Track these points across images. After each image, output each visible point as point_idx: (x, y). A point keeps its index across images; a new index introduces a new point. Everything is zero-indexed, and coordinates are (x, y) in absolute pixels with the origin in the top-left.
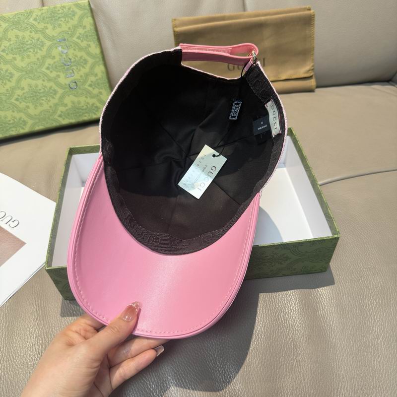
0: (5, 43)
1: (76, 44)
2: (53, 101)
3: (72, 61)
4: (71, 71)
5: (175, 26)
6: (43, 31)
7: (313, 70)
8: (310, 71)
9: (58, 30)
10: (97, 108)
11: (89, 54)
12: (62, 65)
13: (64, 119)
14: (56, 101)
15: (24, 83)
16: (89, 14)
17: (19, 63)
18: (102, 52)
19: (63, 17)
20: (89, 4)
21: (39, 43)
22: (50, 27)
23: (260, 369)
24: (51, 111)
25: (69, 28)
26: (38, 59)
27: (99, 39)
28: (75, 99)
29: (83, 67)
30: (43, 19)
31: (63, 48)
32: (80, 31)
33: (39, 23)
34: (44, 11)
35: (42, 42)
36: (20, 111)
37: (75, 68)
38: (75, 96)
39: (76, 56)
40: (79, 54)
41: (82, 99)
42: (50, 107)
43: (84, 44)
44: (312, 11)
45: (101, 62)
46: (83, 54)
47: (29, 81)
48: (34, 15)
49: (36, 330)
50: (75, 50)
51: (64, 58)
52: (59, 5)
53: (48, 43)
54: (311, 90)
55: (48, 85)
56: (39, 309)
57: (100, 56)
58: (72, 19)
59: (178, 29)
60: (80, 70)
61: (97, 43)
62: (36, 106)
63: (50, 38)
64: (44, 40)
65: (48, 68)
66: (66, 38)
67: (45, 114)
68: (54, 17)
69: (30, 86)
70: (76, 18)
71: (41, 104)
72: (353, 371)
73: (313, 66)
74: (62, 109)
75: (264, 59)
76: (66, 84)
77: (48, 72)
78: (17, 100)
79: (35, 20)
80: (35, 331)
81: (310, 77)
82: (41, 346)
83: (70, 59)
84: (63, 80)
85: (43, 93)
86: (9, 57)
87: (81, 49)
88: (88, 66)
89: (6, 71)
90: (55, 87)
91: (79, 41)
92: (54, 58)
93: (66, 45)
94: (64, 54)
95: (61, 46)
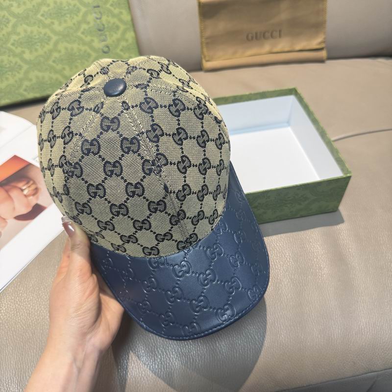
0: (44, 9)
1: (109, 11)
3: (106, 26)
4: (104, 37)
7: (324, 42)
8: (322, 44)
11: (121, 20)
12: (96, 30)
15: (61, 46)
17: (57, 27)
18: (132, 20)
21: (75, 9)
27: (129, 7)
29: (116, 33)
31: (98, 15)
35: (78, 8)
36: (56, 72)
37: (107, 33)
39: (109, 22)
40: (112, 20)
43: (116, 11)
45: (132, 28)
46: (115, 20)
47: (65, 44)
50: (108, 16)
51: (98, 25)
53: (83, 9)
54: (321, 61)
55: (83, 48)
57: (131, 23)
59: (203, 1)
60: (112, 36)
61: (128, 10)
63: (85, 5)
64: (80, 6)
65: (83, 33)
66: (100, 5)
69: (66, 49)
73: (325, 39)
75: (280, 31)
76: (99, 48)
77: (83, 36)
78: (54, 61)
81: (322, 49)
83: (103, 25)
84: (98, 44)
85: (78, 56)
86: (48, 21)
87: (114, 16)
88: (120, 32)
89: (45, 34)
90: (89, 51)
91: (112, 8)
92: (88, 23)
93: (100, 12)
94: (98, 21)
95: (95, 13)
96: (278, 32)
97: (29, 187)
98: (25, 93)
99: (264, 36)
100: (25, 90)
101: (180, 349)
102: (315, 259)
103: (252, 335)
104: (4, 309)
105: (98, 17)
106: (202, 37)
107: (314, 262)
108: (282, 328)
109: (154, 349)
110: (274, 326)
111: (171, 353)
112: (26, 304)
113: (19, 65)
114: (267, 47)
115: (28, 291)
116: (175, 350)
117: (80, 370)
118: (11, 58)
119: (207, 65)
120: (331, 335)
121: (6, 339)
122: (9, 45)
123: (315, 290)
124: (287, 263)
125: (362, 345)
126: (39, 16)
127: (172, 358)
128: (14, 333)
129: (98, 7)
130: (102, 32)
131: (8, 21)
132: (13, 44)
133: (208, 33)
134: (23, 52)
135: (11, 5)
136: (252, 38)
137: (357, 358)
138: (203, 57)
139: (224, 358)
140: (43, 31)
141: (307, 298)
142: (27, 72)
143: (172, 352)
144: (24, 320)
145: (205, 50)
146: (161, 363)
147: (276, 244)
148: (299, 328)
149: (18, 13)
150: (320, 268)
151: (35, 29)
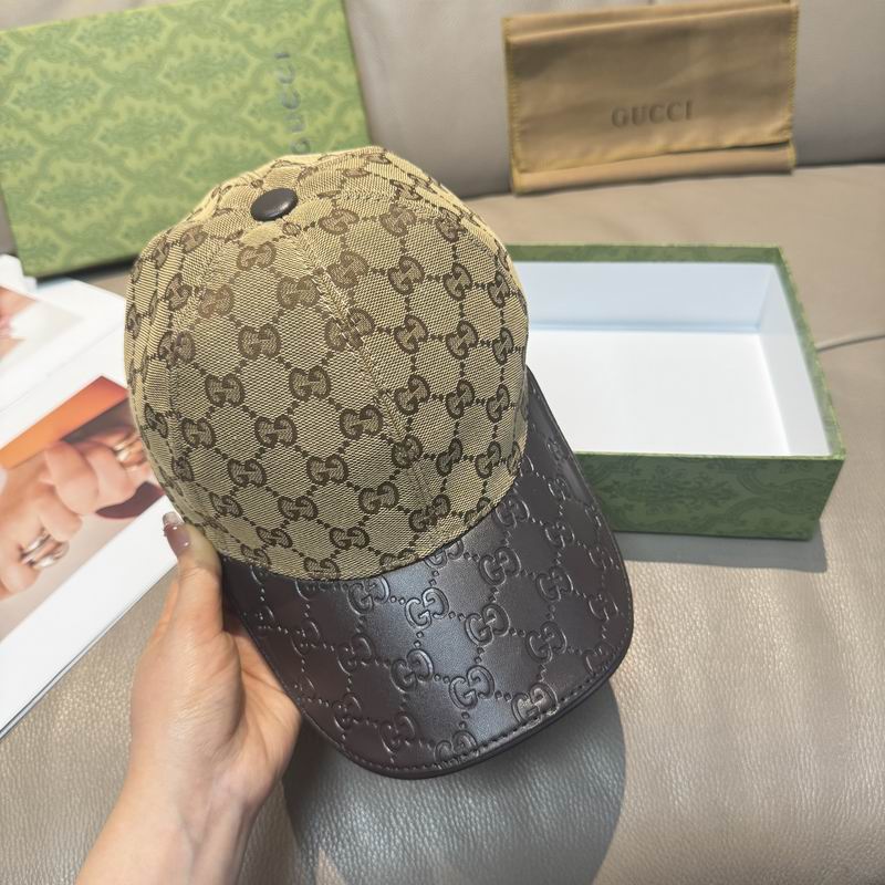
0: (172, 61)
1: (310, 65)
3: (302, 97)
4: (298, 121)
5: (507, 33)
6: (246, 38)
7: (790, 128)
8: (785, 132)
9: (276, 35)
11: (335, 85)
15: (205, 142)
16: (339, 6)
17: (197, 100)
18: (360, 83)
19: (286, 10)
21: (237, 61)
22: (260, 29)
25: (298, 33)
29: (323, 112)
30: (249, 14)
31: (285, 73)
32: (320, 37)
33: (239, 21)
35: (243, 59)
37: (305, 113)
39: (309, 89)
40: (317, 84)
43: (325, 65)
44: (793, 5)
45: (358, 102)
46: (323, 84)
47: (214, 137)
48: (230, 6)
50: (306, 76)
51: (286, 94)
53: (254, 62)
54: (782, 171)
55: (253, 145)
57: (355, 90)
58: (304, 14)
59: (516, 39)
60: (315, 118)
61: (350, 64)
63: (258, 52)
64: (247, 55)
65: (252, 113)
66: (290, 52)
68: (269, 9)
70: (313, 12)
73: (791, 120)
75: (689, 105)
76: (286, 146)
77: (252, 120)
78: (189, 174)
79: (232, 14)
81: (783, 144)
83: (296, 95)
84: (283, 137)
86: (178, 89)
87: (319, 75)
88: (332, 110)
89: (171, 116)
91: (316, 59)
92: (264, 91)
93: (290, 68)
94: (286, 86)
95: (280, 69)
96: (685, 107)
97: (131, 445)
98: (127, 243)
99: (652, 116)
100: (127, 236)
101: (446, 819)
102: (760, 626)
103: (611, 793)
104: (66, 712)
105: (286, 77)
106: (512, 118)
107: (759, 631)
108: (680, 780)
109: (389, 817)
110: (661, 777)
111: (426, 826)
112: (112, 704)
113: (116, 184)
114: (658, 142)
115: (118, 675)
116: (435, 821)
117: (198, 849)
118: (99, 168)
119: (523, 180)
120: (795, 801)
121: (69, 780)
122: (95, 140)
123: (758, 697)
124: (695, 633)
125: (867, 829)
126: (160, 78)
127: (429, 839)
128: (85, 766)
129: (286, 56)
130: (293, 111)
131: (95, 88)
132: (103, 138)
133: (526, 110)
134: (124, 154)
135: (103, 55)
136: (625, 120)
137: (854, 856)
138: (513, 162)
139: (546, 843)
140: (167, 108)
141: (739, 714)
142: (130, 198)
143: (429, 825)
144: (108, 738)
145: (518, 147)
146: (405, 849)
147: (671, 588)
148: (718, 782)
149: (117, 72)
150: (772, 646)
151: (151, 104)
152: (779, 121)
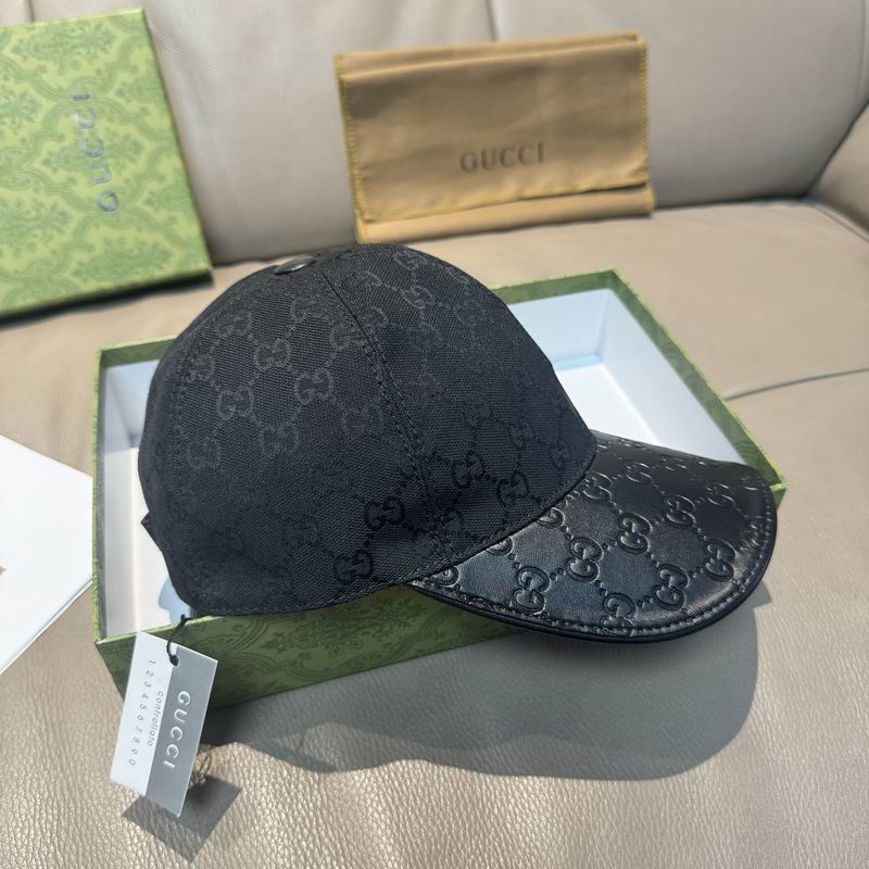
1: (115, 107)
2: (60, 240)
3: (107, 143)
4: (102, 170)
5: (340, 71)
6: (34, 77)
7: (644, 169)
8: (642, 173)
9: (71, 74)
10: (166, 255)
11: (144, 129)
12: (82, 154)
13: (85, 281)
14: (67, 238)
16: (145, 40)
18: (175, 127)
19: (83, 46)
20: (145, 19)
21: (25, 103)
22: (52, 67)
23: (616, 842)
24: (55, 263)
25: (98, 71)
26: (23, 140)
27: (166, 97)
28: (114, 234)
29: (132, 160)
30: (37, 49)
31: (85, 117)
32: (124, 77)
33: (25, 58)
34: (36, 32)
35: (32, 101)
37: (111, 161)
38: (113, 226)
39: (115, 134)
40: (123, 130)
41: (130, 235)
42: (54, 252)
43: (133, 107)
44: (640, 42)
45: (174, 148)
46: (130, 129)
48: (14, 42)
49: (43, 782)
50: (111, 120)
51: (87, 141)
52: (72, 20)
53: (47, 105)
54: (641, 214)
55: (48, 200)
56: (46, 730)
57: (170, 134)
58: (104, 50)
59: (349, 77)
60: (123, 167)
61: (162, 105)
62: (18, 250)
63: (51, 93)
64: (37, 96)
65: (47, 162)
66: (90, 93)
67: (39, 270)
68: (61, 44)
70: (115, 48)
71: (31, 247)
72: (834, 828)
73: (647, 160)
74: (80, 256)
75: (540, 147)
76: (90, 199)
77: (47, 171)
79: (16, 50)
80: (39, 785)
82: (55, 823)
83: (100, 141)
84: (85, 189)
85: (36, 219)
87: (126, 119)
88: (143, 159)
90: (64, 206)
91: (121, 101)
92: (61, 138)
93: (90, 110)
94: (86, 131)
95: (79, 112)
99: (502, 160)
105: (87, 122)
106: (352, 165)
114: (510, 187)
119: (369, 232)
129: (86, 97)
130: (97, 159)
133: (366, 156)
136: (475, 165)
138: (357, 212)
145: (360, 196)
152: (635, 163)
